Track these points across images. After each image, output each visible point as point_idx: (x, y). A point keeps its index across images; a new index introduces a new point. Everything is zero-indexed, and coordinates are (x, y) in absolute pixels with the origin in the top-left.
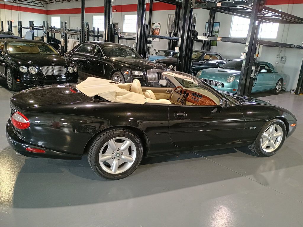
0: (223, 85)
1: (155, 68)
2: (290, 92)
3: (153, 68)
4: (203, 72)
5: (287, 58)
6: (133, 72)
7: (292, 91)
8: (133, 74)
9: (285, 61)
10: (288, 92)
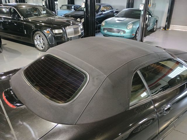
0: (124, 32)
1: (71, 24)
2: (160, 28)
3: (69, 25)
4: (106, 22)
5: (156, 4)
6: (53, 31)
7: (161, 28)
8: (54, 32)
9: (155, 6)
10: (159, 28)
